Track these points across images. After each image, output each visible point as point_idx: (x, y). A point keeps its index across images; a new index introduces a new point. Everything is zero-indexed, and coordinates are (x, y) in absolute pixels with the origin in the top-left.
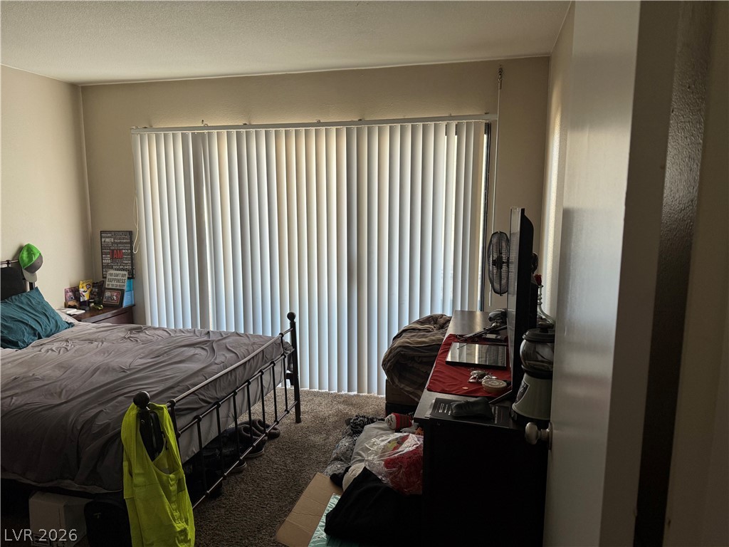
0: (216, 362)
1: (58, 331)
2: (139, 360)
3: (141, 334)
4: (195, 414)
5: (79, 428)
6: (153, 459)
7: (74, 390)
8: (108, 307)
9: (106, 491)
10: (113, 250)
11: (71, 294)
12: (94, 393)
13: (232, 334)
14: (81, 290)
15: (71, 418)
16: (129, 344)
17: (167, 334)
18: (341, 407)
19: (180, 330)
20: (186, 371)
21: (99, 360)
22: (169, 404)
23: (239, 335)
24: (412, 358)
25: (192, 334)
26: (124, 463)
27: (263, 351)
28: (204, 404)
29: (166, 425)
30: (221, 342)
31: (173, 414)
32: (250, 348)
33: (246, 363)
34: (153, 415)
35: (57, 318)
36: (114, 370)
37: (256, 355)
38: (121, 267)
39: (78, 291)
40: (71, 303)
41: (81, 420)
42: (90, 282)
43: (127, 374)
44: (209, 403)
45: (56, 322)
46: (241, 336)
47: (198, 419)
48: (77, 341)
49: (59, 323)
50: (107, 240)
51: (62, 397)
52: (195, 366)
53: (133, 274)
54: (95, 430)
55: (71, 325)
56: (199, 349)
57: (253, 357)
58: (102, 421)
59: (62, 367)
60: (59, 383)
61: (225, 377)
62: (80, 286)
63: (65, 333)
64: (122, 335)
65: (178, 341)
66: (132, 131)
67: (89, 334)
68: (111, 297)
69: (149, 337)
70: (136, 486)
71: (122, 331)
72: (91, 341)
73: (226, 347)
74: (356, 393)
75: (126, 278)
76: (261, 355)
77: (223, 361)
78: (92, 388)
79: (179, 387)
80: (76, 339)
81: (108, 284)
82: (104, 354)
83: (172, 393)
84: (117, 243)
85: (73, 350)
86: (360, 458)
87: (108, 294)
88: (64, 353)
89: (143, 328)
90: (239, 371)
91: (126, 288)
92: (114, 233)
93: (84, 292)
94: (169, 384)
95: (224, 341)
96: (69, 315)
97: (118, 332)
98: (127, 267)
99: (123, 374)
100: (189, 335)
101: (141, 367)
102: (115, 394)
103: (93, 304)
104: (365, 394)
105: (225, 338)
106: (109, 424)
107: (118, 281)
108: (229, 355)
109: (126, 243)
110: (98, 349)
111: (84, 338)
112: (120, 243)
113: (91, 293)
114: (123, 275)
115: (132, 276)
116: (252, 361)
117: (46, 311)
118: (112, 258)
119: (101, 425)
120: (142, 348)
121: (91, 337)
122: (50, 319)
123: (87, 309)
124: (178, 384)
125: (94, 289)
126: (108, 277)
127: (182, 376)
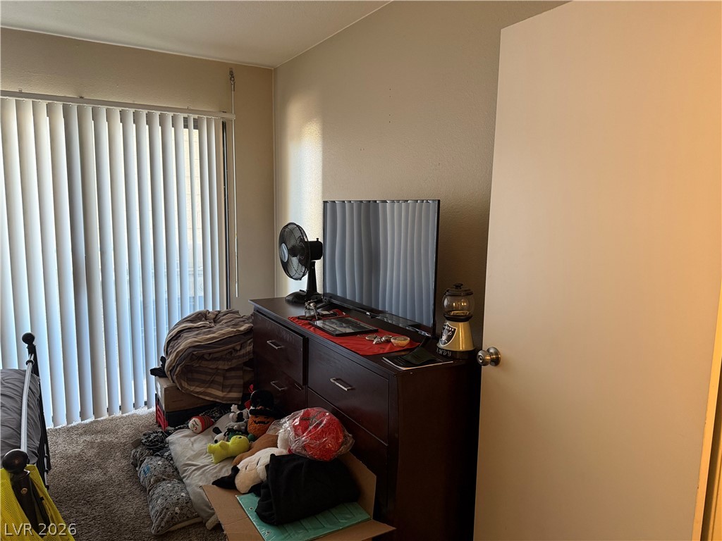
18: (88, 438)
24: (201, 358)
74: (92, 419)
86: (194, 468)
104: (105, 416)
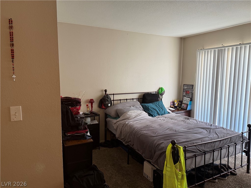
0: (209, 137)
1: (165, 114)
2: (183, 129)
3: (188, 120)
4: (194, 154)
5: (156, 145)
6: (174, 164)
7: (159, 133)
8: (183, 109)
9: (159, 168)
10: (186, 91)
11: (172, 103)
12: (164, 136)
13: (221, 128)
14: (175, 103)
15: (155, 142)
16: (183, 123)
17: (196, 122)
19: (202, 122)
20: (196, 137)
21: (171, 125)
22: (184, 147)
23: (223, 128)
25: (205, 124)
26: (165, 162)
27: (231, 137)
28: (198, 151)
29: (181, 154)
30: (214, 130)
31: (185, 151)
32: (225, 135)
33: (221, 140)
34: (177, 149)
35: (165, 110)
36: (173, 130)
37: (227, 138)
38: (188, 97)
39: (174, 103)
40: (172, 106)
41: (158, 143)
42: (178, 100)
43: (176, 133)
44: (201, 151)
45: (165, 111)
46: (224, 129)
47: (195, 156)
48: (168, 118)
49: (165, 112)
50: (185, 87)
51: (156, 134)
52: (200, 136)
53: (192, 100)
54: (160, 148)
55: (169, 113)
56: (205, 130)
57: (225, 139)
58: (162, 145)
59: (160, 125)
60: (157, 130)
61: (210, 144)
62: (175, 101)
63: (166, 115)
64: (182, 119)
65: (199, 125)
66: (197, 51)
67: (173, 117)
68: (184, 106)
69: (190, 122)
70: (167, 171)
71: (182, 118)
72: (172, 119)
73: (216, 132)
75: (189, 100)
76: (229, 139)
77: (211, 137)
78: (165, 134)
79: (191, 142)
80: (169, 117)
81: (184, 102)
82: (174, 124)
83: (187, 144)
84: (188, 89)
85: (166, 121)
87: (183, 105)
88: (163, 121)
89: (190, 118)
90: (218, 143)
91: (188, 104)
92: (187, 85)
93: (176, 103)
94: (188, 140)
95: (216, 130)
96: (170, 110)
97: (181, 118)
98: (190, 97)
99: (175, 132)
100: (204, 124)
101: (182, 132)
102: (170, 138)
103: (178, 108)
105: (217, 128)
106: (164, 147)
107: (187, 101)
108: (215, 135)
109: (191, 89)
110: (173, 122)
111: (171, 118)
112: (189, 89)
113: (178, 104)
114: (188, 99)
115: (191, 100)
116: (224, 140)
117: (162, 107)
118: (186, 93)
119: (162, 147)
120: (186, 125)
121: (173, 118)
122: (163, 110)
123: (176, 109)
124: (191, 141)
125: (179, 103)
126: (184, 99)
127: (194, 138)
